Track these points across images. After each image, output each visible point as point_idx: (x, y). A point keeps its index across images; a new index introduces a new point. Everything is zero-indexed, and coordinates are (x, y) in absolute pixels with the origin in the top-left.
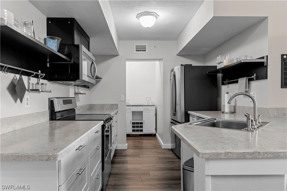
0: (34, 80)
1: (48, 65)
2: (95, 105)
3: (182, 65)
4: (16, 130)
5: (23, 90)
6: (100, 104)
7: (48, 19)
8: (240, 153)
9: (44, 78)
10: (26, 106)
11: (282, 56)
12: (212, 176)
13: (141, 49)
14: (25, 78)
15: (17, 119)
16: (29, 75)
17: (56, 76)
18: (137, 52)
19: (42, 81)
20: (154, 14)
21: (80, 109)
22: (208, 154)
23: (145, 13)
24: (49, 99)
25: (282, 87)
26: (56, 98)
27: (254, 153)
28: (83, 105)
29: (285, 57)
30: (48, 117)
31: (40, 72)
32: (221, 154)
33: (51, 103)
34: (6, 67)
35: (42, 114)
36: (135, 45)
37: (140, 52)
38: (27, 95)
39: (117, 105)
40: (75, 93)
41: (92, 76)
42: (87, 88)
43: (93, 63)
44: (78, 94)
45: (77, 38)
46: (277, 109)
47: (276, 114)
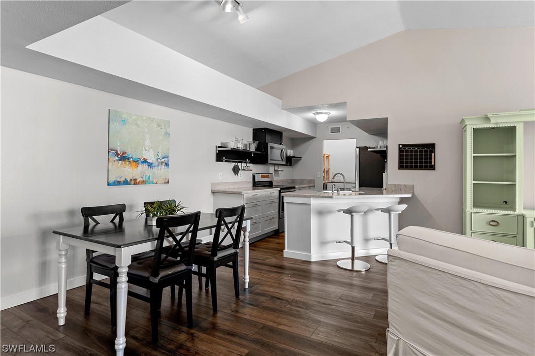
0: (244, 165)
1: (253, 155)
3: (357, 147)
4: (235, 188)
5: (238, 169)
7: (254, 130)
8: (293, 195)
9: (250, 163)
10: (240, 177)
11: (399, 145)
12: (287, 202)
14: (239, 164)
15: (235, 183)
16: (241, 162)
18: (333, 133)
19: (248, 165)
20: (324, 113)
24: (253, 174)
25: (399, 169)
26: (256, 174)
27: (298, 195)
28: (283, 179)
29: (401, 146)
30: (252, 184)
31: (247, 160)
32: (287, 194)
33: (254, 177)
34: (232, 161)
35: (249, 182)
37: (335, 133)
38: (240, 172)
39: (314, 180)
40: (275, 170)
41: (281, 160)
42: (290, 165)
43: (282, 150)
44: (278, 171)
45: (268, 138)
46: (395, 185)
47: (393, 189)
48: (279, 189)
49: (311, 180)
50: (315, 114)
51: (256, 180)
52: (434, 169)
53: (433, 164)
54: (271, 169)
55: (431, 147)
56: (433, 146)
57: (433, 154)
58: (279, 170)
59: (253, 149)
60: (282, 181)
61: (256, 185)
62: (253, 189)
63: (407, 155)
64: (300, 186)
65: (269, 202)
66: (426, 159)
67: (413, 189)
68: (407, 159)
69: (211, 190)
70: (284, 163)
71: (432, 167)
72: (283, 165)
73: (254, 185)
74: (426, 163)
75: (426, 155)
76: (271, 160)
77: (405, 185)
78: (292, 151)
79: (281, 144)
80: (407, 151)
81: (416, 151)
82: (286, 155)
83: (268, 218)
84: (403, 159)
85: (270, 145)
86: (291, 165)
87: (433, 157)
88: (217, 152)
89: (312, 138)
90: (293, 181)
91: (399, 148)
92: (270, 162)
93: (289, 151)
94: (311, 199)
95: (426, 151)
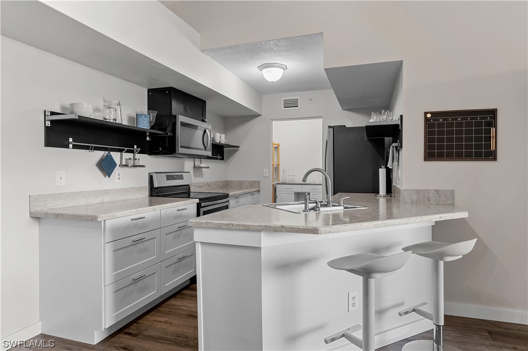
0: (127, 155)
1: (148, 139)
2: (231, 181)
3: (330, 127)
4: (104, 202)
5: (113, 165)
6: (237, 181)
7: (149, 91)
8: (218, 224)
9: (141, 153)
10: (117, 181)
12: (202, 243)
13: (291, 104)
15: (106, 192)
16: (121, 151)
17: (161, 150)
18: (287, 109)
19: (137, 156)
20: (276, 65)
21: (203, 186)
22: (193, 222)
23: (265, 65)
24: (149, 174)
25: (425, 160)
26: (155, 173)
27: (228, 224)
28: (210, 182)
30: (147, 193)
31: (135, 147)
32: (203, 223)
33: (151, 178)
34: (92, 146)
35: (139, 189)
36: (283, 99)
37: (290, 108)
38: (117, 170)
39: (259, 182)
40: (195, 167)
41: (203, 147)
42: (220, 159)
43: (205, 131)
44: (200, 168)
45: (176, 107)
46: (417, 192)
47: (414, 198)
48: (197, 201)
49: (254, 181)
50: (262, 67)
51: (156, 185)
52: (495, 159)
53: (493, 148)
54: (188, 165)
55: (489, 118)
56: (493, 113)
57: (493, 130)
58: (201, 165)
59: (145, 125)
60: (208, 185)
61: (156, 193)
62: (151, 204)
63: (441, 133)
64: (237, 192)
65: (175, 228)
66: (479, 139)
67: (453, 198)
68: (441, 140)
69: (30, 213)
70: (210, 154)
71: (491, 155)
72: (208, 158)
73: (151, 195)
74: (479, 147)
75: (478, 132)
76: (182, 147)
77: (437, 191)
78: (223, 136)
79: (203, 121)
80: (441, 125)
81: (460, 125)
82: (213, 139)
83: (175, 259)
84: (433, 140)
85: (181, 119)
86: (222, 159)
87: (493, 134)
88: (48, 124)
89: (255, 116)
90: (227, 184)
91: (426, 120)
92: (181, 150)
93: (218, 135)
94: (262, 233)
95: (479, 124)
